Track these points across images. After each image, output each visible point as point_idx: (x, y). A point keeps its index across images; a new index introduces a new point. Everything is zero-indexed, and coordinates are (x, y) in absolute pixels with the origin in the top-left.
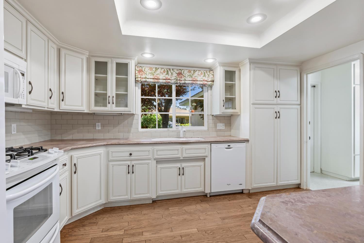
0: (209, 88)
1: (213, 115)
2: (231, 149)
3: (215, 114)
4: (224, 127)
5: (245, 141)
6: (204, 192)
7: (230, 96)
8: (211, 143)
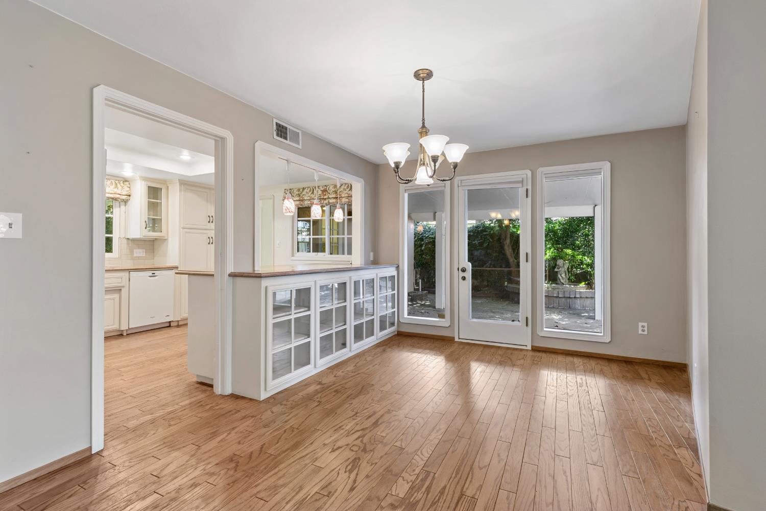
0: (121, 203)
1: (128, 239)
2: (157, 277)
3: (131, 237)
4: (144, 254)
5: (174, 268)
6: (119, 331)
7: (153, 216)
8: (129, 270)
